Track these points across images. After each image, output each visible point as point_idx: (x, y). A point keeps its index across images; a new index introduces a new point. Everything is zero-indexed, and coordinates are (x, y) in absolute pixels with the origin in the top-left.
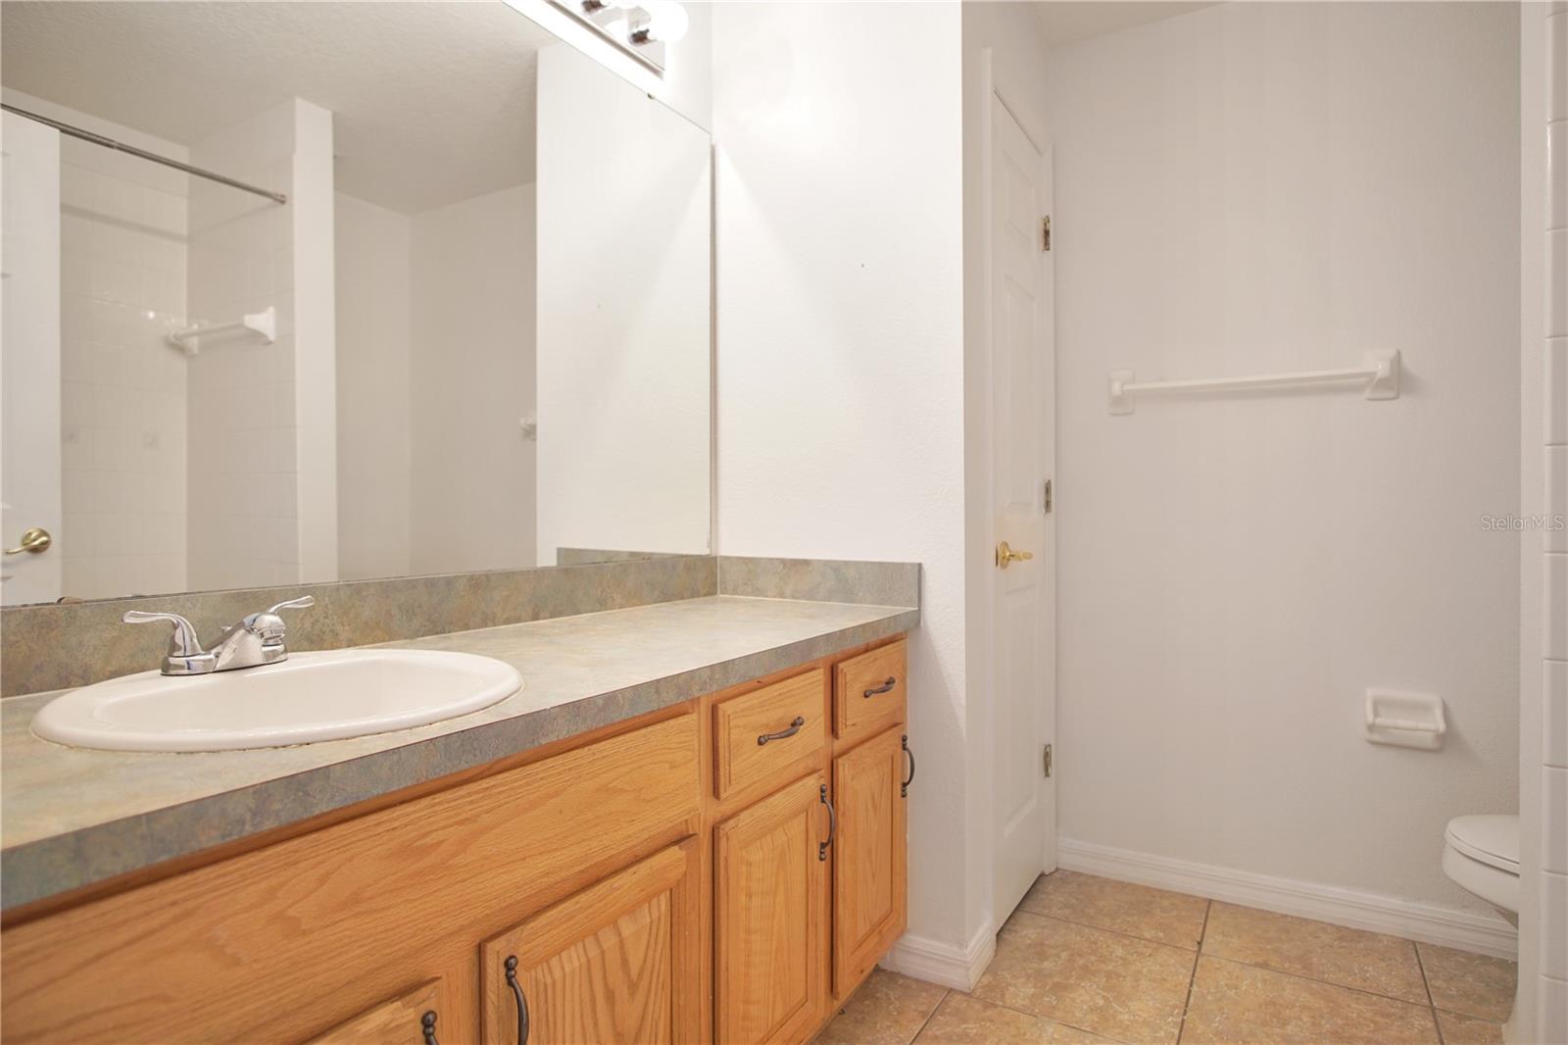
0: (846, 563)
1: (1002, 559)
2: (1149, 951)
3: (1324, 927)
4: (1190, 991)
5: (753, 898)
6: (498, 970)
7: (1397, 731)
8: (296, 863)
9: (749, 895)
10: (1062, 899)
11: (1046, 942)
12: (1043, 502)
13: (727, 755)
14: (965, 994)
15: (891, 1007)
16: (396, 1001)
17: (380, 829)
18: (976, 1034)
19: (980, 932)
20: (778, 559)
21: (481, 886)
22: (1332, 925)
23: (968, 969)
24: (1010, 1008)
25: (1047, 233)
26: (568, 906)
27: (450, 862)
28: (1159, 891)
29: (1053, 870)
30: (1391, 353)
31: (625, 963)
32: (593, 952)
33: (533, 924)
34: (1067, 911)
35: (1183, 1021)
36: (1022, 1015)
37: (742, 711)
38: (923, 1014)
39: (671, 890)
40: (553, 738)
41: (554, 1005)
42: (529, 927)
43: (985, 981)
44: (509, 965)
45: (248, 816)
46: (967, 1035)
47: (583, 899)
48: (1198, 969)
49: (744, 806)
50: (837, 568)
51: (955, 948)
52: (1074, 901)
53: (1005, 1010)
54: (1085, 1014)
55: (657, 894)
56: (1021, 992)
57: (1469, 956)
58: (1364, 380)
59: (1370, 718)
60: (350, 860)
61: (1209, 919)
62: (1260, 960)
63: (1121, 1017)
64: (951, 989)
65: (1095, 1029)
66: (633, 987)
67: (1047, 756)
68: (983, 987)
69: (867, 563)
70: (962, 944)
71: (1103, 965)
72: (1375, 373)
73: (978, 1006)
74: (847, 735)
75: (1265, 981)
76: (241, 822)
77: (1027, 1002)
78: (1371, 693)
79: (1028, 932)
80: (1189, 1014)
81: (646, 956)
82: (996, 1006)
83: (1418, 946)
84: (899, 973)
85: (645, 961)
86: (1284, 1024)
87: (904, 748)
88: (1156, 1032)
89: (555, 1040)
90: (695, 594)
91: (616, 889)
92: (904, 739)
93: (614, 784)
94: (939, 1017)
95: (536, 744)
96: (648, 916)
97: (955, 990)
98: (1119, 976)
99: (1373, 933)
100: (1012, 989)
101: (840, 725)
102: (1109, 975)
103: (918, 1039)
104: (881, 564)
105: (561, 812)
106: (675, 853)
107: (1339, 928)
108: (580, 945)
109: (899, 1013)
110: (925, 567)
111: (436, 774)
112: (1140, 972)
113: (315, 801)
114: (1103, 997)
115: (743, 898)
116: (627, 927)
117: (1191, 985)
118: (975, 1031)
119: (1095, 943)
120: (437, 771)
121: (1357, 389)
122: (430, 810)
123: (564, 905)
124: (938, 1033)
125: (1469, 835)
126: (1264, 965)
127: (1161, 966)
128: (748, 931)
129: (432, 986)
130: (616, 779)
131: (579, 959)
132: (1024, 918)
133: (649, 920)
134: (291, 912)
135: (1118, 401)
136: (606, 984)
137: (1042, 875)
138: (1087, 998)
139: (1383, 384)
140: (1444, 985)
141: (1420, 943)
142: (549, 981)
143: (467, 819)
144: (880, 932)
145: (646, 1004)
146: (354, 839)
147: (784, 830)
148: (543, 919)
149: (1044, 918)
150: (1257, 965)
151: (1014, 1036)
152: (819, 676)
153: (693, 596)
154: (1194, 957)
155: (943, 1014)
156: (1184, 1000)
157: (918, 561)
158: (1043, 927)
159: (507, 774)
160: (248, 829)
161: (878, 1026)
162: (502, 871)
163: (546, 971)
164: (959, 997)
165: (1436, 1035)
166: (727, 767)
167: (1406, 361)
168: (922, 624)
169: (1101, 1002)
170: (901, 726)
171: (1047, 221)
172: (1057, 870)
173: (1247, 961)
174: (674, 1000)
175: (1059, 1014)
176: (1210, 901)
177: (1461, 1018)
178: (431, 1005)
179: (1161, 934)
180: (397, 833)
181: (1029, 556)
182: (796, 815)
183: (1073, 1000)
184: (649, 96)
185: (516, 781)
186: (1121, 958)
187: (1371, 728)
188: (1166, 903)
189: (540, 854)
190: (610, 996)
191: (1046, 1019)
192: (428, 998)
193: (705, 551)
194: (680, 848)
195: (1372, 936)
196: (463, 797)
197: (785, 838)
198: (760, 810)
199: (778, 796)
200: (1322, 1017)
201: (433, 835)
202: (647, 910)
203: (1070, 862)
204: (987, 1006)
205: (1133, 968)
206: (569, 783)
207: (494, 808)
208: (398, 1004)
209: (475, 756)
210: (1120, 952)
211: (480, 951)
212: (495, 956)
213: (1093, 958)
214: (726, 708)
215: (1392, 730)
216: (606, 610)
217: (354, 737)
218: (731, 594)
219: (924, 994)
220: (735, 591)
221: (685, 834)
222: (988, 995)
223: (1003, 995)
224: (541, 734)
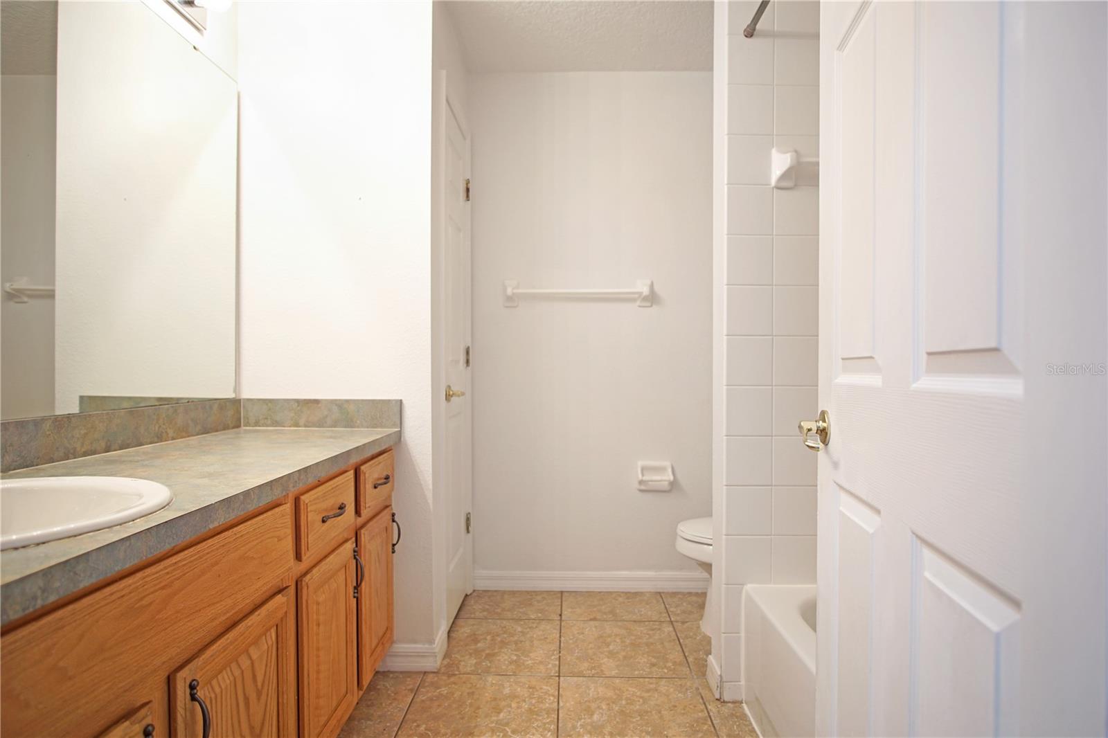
0: (347, 401)
1: (448, 397)
2: (534, 625)
3: (619, 594)
4: (560, 641)
5: (321, 627)
6: (185, 691)
7: (653, 483)
8: (63, 627)
9: (318, 625)
10: (480, 607)
11: (477, 633)
12: (465, 360)
13: (306, 530)
14: (434, 672)
15: (389, 692)
16: (125, 721)
17: (114, 597)
18: (447, 693)
19: (440, 632)
20: (293, 400)
21: (176, 632)
22: (623, 592)
23: (436, 656)
24: (464, 674)
25: (468, 190)
26: (222, 642)
27: (157, 617)
28: (534, 592)
29: (471, 591)
30: (649, 282)
31: (254, 677)
32: (237, 673)
33: (203, 657)
34: (485, 613)
35: (560, 656)
36: (472, 676)
37: (314, 500)
38: (411, 690)
39: (277, 626)
40: (216, 524)
41: (216, 712)
42: (201, 659)
43: (445, 662)
44: (192, 687)
45: (39, 593)
46: (442, 695)
47: (231, 636)
48: (562, 629)
49: (312, 565)
50: (341, 405)
51: (427, 646)
52: (487, 607)
53: (461, 676)
54: (507, 667)
55: (269, 630)
56: (469, 663)
57: (684, 594)
58: (637, 296)
59: (640, 476)
60: (97, 622)
61: (563, 603)
62: (592, 617)
63: (527, 663)
64: (425, 672)
65: (514, 672)
66: (259, 694)
67: (468, 520)
68: (445, 666)
69: (363, 400)
70: (431, 642)
71: (511, 638)
72: (642, 293)
73: (444, 678)
74: (366, 513)
75: (596, 627)
76: (35, 598)
77: (473, 668)
78: (640, 463)
79: (464, 630)
80: (562, 652)
81: (265, 672)
82: (454, 675)
83: (662, 594)
84: (388, 671)
85: (265, 675)
86: (608, 645)
87: (394, 521)
88: (547, 665)
89: (217, 736)
90: (226, 428)
91: (250, 627)
92: (393, 515)
93: (247, 554)
94: (422, 690)
95: (207, 529)
96: (266, 645)
97: (428, 672)
98: (521, 642)
99: (642, 593)
100: (463, 663)
101: (362, 507)
102: (516, 643)
103: (412, 705)
104: (373, 401)
105: (219, 576)
106: (279, 599)
107: (626, 593)
108: (228, 669)
109: (395, 694)
110: (404, 402)
111: (151, 553)
112: (533, 637)
113: (81, 579)
114: (516, 655)
115: (315, 628)
116: (254, 653)
117: (560, 637)
118: (446, 691)
119: (505, 627)
120: (152, 551)
121: (633, 300)
122: (144, 581)
123: (221, 641)
124: (423, 698)
125: (689, 529)
126: (594, 619)
127: (543, 631)
128: (318, 649)
129: (148, 707)
130: (249, 550)
131: (229, 679)
132: (460, 622)
133: (266, 647)
134: (61, 664)
135: (509, 299)
136: (245, 694)
137: (466, 595)
138: (506, 657)
139: (645, 299)
140: (675, 610)
141: (663, 593)
142: (213, 696)
143: (166, 585)
144: (383, 644)
145: (266, 705)
146: (98, 606)
147: (335, 580)
148: (209, 653)
149: (472, 620)
150: (591, 620)
151: (470, 688)
152: (351, 474)
153: (224, 429)
154: (558, 622)
155: (424, 687)
156: (558, 646)
157: (400, 398)
158: (473, 625)
159: (186, 552)
160: (39, 603)
161: (384, 705)
162: (186, 620)
163: (210, 689)
164: (431, 675)
165: (674, 633)
166: (306, 539)
167: (656, 288)
168: (402, 439)
169: (515, 658)
170: (390, 507)
171: (468, 182)
172: (474, 591)
173: (586, 619)
174: (280, 700)
175: (492, 670)
176: (562, 592)
177: (683, 623)
178: (148, 721)
179: (540, 615)
180: (125, 598)
181: (463, 394)
182: (339, 570)
183: (499, 660)
184: (195, 48)
185: (192, 556)
186: (521, 632)
187: (641, 482)
188: (539, 598)
189: (208, 606)
190: (247, 699)
191: (486, 674)
192: (147, 716)
193: (232, 395)
194: (283, 596)
195: (641, 594)
196: (162, 570)
197: (336, 585)
198: (324, 566)
199: (332, 557)
200: (625, 638)
201: (146, 599)
202: (264, 641)
203: (481, 585)
204: (449, 676)
205: (528, 636)
206: (224, 555)
207: (181, 577)
208: (127, 723)
209: (174, 539)
210: (519, 629)
211: (170, 681)
212: (183, 681)
213: (505, 636)
214: (305, 498)
215: (650, 483)
216: (161, 441)
217: (80, 535)
218: (253, 426)
219: (409, 679)
220: (257, 424)
221: (281, 588)
222: (449, 669)
223: (458, 668)
224: (209, 522)
